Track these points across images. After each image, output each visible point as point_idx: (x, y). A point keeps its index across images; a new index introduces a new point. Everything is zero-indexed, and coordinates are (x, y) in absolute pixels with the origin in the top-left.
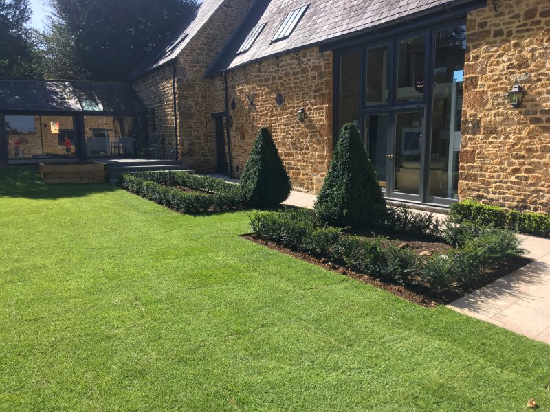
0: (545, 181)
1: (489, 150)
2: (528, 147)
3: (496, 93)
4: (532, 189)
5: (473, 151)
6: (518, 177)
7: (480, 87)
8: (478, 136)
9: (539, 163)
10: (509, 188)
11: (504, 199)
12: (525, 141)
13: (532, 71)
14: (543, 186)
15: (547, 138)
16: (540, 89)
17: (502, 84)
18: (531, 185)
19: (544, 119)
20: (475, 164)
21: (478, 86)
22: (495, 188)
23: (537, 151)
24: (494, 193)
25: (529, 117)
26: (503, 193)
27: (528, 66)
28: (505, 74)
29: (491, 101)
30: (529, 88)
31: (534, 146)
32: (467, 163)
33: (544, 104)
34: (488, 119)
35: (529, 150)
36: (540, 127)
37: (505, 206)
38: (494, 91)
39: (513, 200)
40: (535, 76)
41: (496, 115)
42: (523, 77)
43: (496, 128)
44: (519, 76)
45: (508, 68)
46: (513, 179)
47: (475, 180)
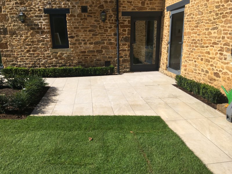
0: (42, 55)
1: (14, 42)
2: (31, 40)
3: (12, 15)
4: (37, 58)
5: (6, 43)
7: (3, 12)
8: (7, 36)
9: (38, 47)
10: (27, 59)
11: (25, 64)
13: (27, 6)
15: (39, 37)
16: (32, 15)
17: (14, 11)
19: (36, 28)
20: (9, 49)
22: (20, 59)
23: (36, 42)
24: (20, 62)
25: (29, 27)
26: (25, 61)
27: (25, 4)
29: (10, 19)
30: (27, 14)
31: (34, 40)
32: (4, 49)
33: (35, 22)
34: (11, 27)
36: (35, 31)
37: (26, 67)
38: (11, 14)
39: (30, 64)
40: (29, 9)
41: (14, 26)
43: (16, 32)
44: (21, 8)
45: (16, 4)
46: (28, 55)
47: (10, 57)
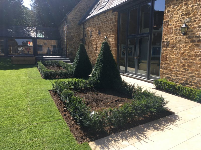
0: (196, 72)
1: (173, 56)
2: (189, 54)
3: (176, 28)
4: (190, 75)
5: (166, 56)
6: (184, 69)
7: (170, 26)
8: (168, 49)
9: (194, 62)
10: (180, 74)
11: (178, 79)
12: (188, 52)
13: (192, 17)
14: (195, 74)
15: (197, 50)
16: (195, 26)
17: (179, 23)
18: (190, 73)
19: (196, 40)
20: (167, 62)
21: (169, 25)
22: (175, 73)
23: (193, 56)
24: (174, 76)
25: (190, 40)
26: (178, 76)
27: (190, 14)
28: (180, 19)
29: (174, 32)
30: (190, 25)
31: (192, 54)
32: (163, 61)
33: (197, 33)
34: (173, 41)
35: (189, 56)
36: (195, 44)
37: (178, 83)
39: (182, 80)
40: (193, 19)
41: (176, 38)
42: (188, 20)
43: (176, 45)
44: (186, 19)
45: (182, 16)
46: (182, 70)
47: (166, 69)
